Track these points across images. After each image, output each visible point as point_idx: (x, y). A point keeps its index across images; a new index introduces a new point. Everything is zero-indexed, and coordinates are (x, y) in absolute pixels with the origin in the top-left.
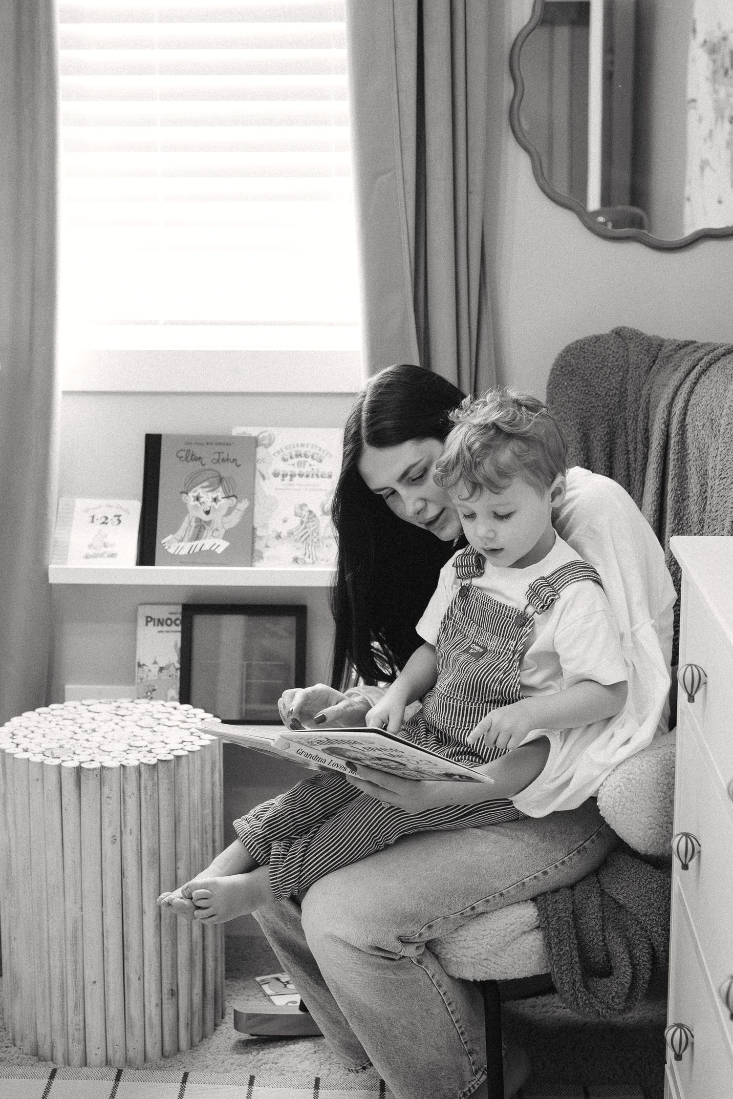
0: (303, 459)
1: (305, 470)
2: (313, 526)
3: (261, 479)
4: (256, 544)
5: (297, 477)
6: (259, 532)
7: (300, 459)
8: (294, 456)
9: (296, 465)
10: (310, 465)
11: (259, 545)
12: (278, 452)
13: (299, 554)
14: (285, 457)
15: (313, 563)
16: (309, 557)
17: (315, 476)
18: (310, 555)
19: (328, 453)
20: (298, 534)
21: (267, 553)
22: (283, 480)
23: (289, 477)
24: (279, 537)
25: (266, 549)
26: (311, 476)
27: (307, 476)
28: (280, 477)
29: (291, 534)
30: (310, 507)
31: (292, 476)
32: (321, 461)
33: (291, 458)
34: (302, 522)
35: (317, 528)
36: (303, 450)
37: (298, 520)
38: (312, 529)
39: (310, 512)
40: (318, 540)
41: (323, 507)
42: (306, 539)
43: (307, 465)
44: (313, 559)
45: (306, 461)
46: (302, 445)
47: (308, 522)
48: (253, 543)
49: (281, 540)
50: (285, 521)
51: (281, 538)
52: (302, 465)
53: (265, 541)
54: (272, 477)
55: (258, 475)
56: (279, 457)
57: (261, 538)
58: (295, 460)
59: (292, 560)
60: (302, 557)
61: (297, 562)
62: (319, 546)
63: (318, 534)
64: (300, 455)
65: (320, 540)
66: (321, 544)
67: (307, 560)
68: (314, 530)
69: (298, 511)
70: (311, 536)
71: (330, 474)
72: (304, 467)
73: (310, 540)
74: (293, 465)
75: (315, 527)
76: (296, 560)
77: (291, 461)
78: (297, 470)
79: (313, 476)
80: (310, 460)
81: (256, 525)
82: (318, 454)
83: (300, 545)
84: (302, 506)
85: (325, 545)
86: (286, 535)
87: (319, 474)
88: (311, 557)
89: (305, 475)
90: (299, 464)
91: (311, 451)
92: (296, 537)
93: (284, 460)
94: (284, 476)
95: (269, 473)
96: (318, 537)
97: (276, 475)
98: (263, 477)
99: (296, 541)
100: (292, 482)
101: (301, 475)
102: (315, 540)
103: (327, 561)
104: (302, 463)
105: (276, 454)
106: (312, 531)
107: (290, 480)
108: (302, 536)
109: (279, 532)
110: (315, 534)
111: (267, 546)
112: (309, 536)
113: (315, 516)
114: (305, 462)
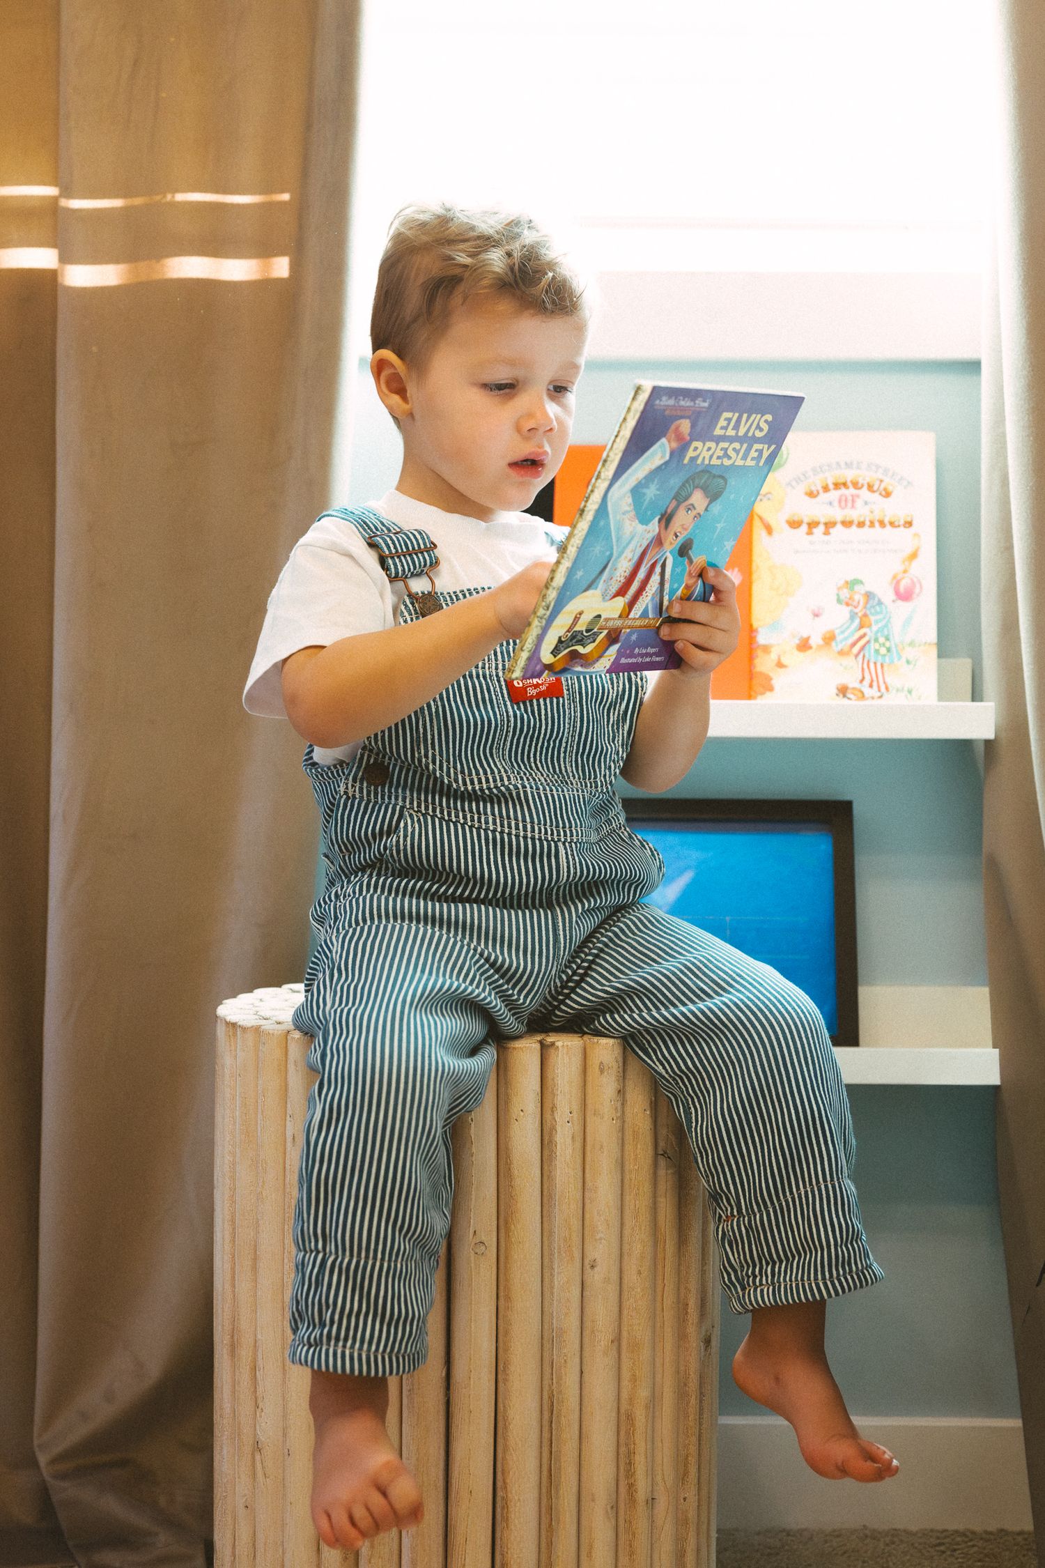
0: (852, 491)
1: (854, 515)
2: (877, 622)
3: (764, 533)
4: (757, 661)
5: (839, 526)
6: (761, 639)
7: (843, 491)
8: (831, 486)
9: (836, 504)
10: (866, 503)
11: (763, 664)
12: (798, 480)
13: (852, 681)
14: (813, 488)
15: (881, 697)
16: (871, 686)
17: (877, 524)
18: (872, 681)
19: (902, 479)
20: (846, 639)
21: (779, 679)
22: (810, 533)
23: (821, 528)
24: (804, 645)
25: (779, 670)
26: (868, 523)
27: (861, 525)
28: (804, 528)
29: (829, 639)
30: (868, 587)
31: (829, 525)
32: (887, 494)
33: (826, 489)
34: (853, 616)
35: (886, 626)
36: (849, 475)
37: (845, 611)
38: (874, 628)
39: (869, 596)
40: (889, 650)
41: (898, 582)
42: (863, 648)
43: (859, 503)
44: (879, 691)
45: (858, 496)
46: (848, 465)
47: (865, 615)
48: (751, 658)
49: (809, 652)
50: (816, 615)
51: (810, 648)
52: (850, 504)
53: (774, 656)
54: (786, 527)
55: (757, 524)
56: (802, 488)
57: (766, 649)
58: (834, 495)
59: (835, 691)
60: (857, 685)
61: (844, 696)
62: (892, 662)
63: (887, 639)
64: (845, 485)
65: (894, 649)
66: (896, 660)
67: (868, 692)
68: (880, 630)
69: (845, 594)
70: (872, 642)
71: (909, 520)
72: (853, 506)
73: (872, 651)
74: (831, 503)
75: (880, 625)
76: (843, 691)
77: (824, 497)
78: (838, 514)
79: (872, 524)
80: (864, 493)
81: (755, 624)
82: (881, 481)
83: (849, 661)
84: (851, 584)
85: (904, 660)
86: (821, 642)
87: (886, 521)
88: (875, 684)
89: (856, 522)
90: (843, 502)
91: (865, 476)
92: (840, 648)
93: (811, 495)
94: (812, 525)
95: (778, 520)
96: (888, 644)
97: (794, 524)
98: (769, 530)
99: (841, 653)
100: (826, 538)
101: (847, 524)
102: (883, 651)
103: (910, 692)
104: (850, 498)
105: (794, 483)
106: (877, 632)
107: (825, 534)
108: (854, 644)
109: (805, 636)
110: (882, 640)
111: (780, 665)
112: (868, 642)
113: (880, 603)
114: (854, 498)
